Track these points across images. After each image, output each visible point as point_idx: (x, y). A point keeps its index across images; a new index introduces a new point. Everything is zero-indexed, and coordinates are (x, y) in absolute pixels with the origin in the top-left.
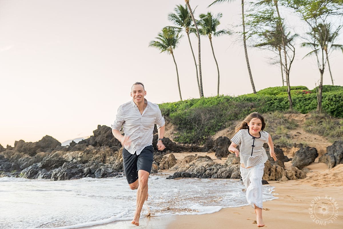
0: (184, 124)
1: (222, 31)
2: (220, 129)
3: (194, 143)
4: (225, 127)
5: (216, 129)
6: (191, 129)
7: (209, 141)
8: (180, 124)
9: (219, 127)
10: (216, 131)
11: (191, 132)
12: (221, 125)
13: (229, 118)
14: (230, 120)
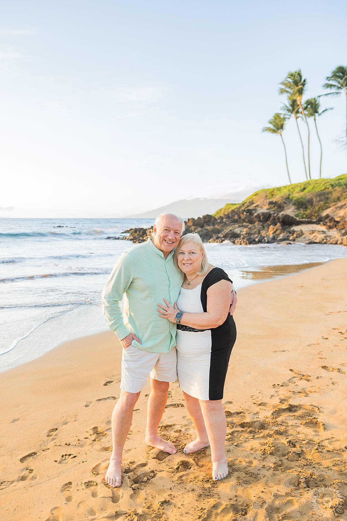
0: (301, 205)
1: (326, 110)
2: (326, 208)
3: (309, 218)
4: (330, 207)
5: (324, 208)
6: (306, 208)
7: (320, 217)
8: (298, 205)
9: (326, 207)
10: (323, 210)
11: (306, 211)
12: (328, 206)
13: (333, 200)
14: (334, 202)
